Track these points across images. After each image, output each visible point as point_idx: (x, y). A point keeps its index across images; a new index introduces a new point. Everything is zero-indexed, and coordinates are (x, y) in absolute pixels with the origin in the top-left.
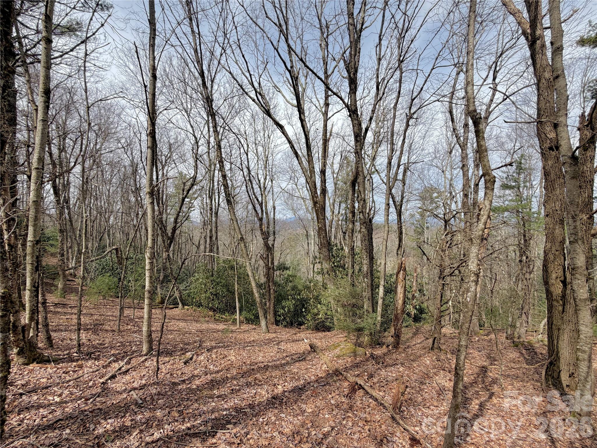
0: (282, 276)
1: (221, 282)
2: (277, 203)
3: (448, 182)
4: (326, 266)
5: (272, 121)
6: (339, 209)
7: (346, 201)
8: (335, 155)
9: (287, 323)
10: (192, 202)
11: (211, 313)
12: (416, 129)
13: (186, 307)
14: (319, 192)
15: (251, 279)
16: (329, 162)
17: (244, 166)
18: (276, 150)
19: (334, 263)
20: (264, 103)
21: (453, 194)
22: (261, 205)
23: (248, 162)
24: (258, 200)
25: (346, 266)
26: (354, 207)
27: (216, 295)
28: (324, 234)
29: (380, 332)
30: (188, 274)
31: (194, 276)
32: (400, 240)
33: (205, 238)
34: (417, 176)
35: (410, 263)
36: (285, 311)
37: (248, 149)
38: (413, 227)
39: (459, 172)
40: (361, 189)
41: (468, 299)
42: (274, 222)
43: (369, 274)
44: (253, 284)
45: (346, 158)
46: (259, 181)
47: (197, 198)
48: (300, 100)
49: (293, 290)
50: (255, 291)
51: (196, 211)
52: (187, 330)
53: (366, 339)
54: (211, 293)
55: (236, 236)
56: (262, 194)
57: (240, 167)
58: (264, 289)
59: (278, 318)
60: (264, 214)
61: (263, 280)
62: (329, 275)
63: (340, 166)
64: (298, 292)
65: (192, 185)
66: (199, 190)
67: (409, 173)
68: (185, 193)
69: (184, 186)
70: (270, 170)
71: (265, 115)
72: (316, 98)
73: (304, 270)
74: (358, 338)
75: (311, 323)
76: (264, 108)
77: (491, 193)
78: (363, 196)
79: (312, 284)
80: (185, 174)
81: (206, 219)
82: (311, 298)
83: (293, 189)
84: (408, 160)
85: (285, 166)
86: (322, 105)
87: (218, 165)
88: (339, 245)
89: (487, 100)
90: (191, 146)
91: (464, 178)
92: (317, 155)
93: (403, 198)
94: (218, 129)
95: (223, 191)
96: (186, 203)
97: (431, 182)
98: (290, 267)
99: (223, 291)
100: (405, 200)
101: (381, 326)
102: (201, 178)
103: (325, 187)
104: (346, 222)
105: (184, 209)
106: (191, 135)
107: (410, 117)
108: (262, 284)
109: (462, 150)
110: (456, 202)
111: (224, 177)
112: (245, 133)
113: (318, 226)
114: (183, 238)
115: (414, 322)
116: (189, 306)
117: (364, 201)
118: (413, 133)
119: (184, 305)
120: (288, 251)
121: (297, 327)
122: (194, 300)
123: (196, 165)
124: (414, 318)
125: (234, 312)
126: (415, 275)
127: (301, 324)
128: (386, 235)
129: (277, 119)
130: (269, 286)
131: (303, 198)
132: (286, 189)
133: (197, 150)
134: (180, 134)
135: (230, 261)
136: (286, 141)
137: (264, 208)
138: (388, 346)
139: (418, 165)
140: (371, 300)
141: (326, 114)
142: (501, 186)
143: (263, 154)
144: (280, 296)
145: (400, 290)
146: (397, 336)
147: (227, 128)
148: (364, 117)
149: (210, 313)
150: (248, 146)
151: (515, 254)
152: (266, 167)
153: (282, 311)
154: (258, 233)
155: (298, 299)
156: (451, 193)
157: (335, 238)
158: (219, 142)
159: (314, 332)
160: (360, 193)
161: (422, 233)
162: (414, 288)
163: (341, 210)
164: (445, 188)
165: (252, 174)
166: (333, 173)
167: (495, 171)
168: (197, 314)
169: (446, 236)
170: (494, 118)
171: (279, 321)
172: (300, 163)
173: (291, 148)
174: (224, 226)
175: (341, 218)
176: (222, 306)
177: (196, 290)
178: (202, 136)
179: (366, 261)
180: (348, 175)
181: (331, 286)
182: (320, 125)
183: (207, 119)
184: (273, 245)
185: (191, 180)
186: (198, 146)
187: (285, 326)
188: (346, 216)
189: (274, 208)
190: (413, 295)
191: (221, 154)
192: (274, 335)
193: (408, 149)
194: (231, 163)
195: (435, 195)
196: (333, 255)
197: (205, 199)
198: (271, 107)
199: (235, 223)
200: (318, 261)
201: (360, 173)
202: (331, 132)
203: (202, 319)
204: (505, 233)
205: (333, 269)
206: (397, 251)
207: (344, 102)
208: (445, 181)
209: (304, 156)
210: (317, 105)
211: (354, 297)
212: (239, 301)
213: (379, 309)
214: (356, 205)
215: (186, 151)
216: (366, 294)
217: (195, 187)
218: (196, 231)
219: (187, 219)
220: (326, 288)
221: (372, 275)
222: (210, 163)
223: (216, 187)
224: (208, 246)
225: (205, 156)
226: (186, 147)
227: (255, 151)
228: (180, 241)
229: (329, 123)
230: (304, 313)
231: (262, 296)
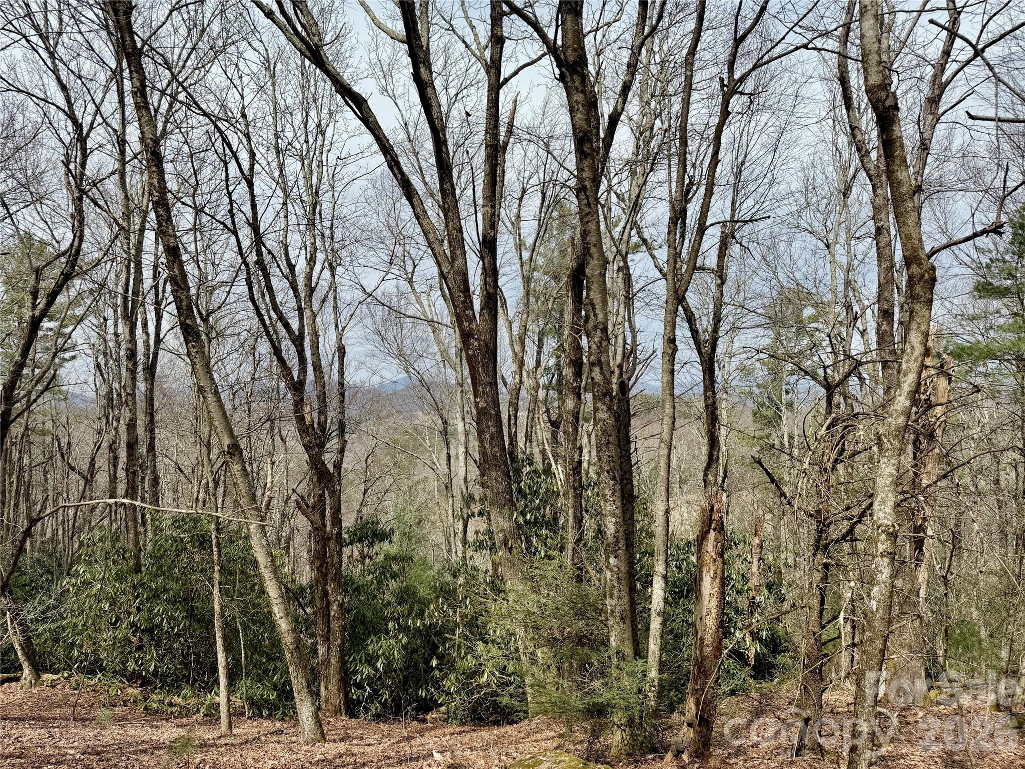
0: (367, 561)
1: (166, 591)
2: (351, 338)
3: (840, 275)
4: (502, 523)
5: (329, 82)
6: (539, 353)
7: (559, 332)
8: (524, 191)
9: (384, 705)
10: (67, 330)
11: (134, 692)
12: (753, 124)
13: (47, 677)
14: (477, 306)
15: (267, 574)
16: (506, 213)
17: (239, 219)
18: (344, 171)
19: (523, 514)
20: (303, 25)
21: (856, 308)
22: (298, 341)
23: (254, 206)
24: (287, 326)
25: (561, 521)
26: (579, 348)
27: (149, 631)
28: (493, 430)
29: (656, 714)
30: (55, 568)
31: (76, 575)
32: (713, 442)
33: (112, 448)
34: (758, 257)
35: (743, 508)
36: (377, 670)
37: (252, 168)
38: (751, 405)
39: (870, 249)
40: (596, 296)
41: (874, 605)
42: (342, 394)
43: (622, 544)
44: (273, 591)
45: (557, 201)
46: (292, 267)
47: (81, 320)
48: (415, 23)
49: (401, 601)
50: (278, 611)
51: (77, 363)
52: (49, 751)
53: (616, 738)
54: (133, 625)
55: (214, 441)
56: (300, 310)
57: (229, 223)
58: (311, 603)
59: (355, 693)
60: (310, 369)
61: (306, 575)
62: (510, 550)
63: (540, 226)
64: (416, 607)
65: (66, 278)
66: (91, 291)
67: (735, 249)
68: (41, 302)
69: (38, 280)
70: (327, 232)
71: (307, 62)
72: (467, 17)
73: (437, 537)
74: (595, 734)
75: (458, 702)
76: (302, 39)
77: (924, 312)
78: (600, 316)
79: (461, 580)
80: (42, 242)
81: (116, 385)
82: (456, 625)
83: (401, 295)
84: (733, 210)
85: (374, 221)
86: (484, 41)
87: (152, 215)
88: (538, 458)
89: (934, 52)
90: (62, 151)
91: (879, 265)
92: (469, 192)
93: (717, 319)
94: (154, 99)
95: (171, 299)
96: (45, 336)
97: (798, 275)
98: (392, 531)
99: (172, 618)
100: (724, 327)
101: (660, 694)
102: (97, 255)
103: (496, 286)
104: (560, 393)
105: (40, 353)
106: (61, 115)
107: (730, 89)
108: (302, 590)
109: (874, 187)
110: (863, 333)
111: (173, 252)
112: (244, 116)
113: (477, 404)
114: (36, 451)
115: (755, 677)
116: (57, 672)
117: (605, 330)
118: (745, 134)
119: (38, 668)
120: (388, 481)
121: (415, 718)
122: (76, 653)
123: (80, 211)
124: (754, 668)
125: (211, 685)
126: (756, 541)
127: (427, 706)
128: (666, 429)
129: (346, 77)
130: (326, 594)
131: (431, 322)
132: (379, 292)
133: (83, 165)
134: (22, 108)
135: (196, 521)
136: (376, 147)
137: (308, 354)
138: (678, 754)
139: (762, 224)
140: (628, 620)
141: (493, 67)
142: (977, 288)
143: (301, 182)
144: (363, 623)
145: (709, 586)
146: (704, 722)
147: (182, 96)
148: (607, 82)
149: (130, 690)
150: (252, 155)
151: (1017, 474)
152: (311, 224)
153: (367, 670)
154: (290, 429)
155: (418, 630)
156: (849, 307)
157: (528, 438)
158: (156, 142)
159: (466, 728)
160: (594, 309)
161: (774, 421)
162: (754, 582)
163: (544, 358)
164: (834, 292)
165: (268, 244)
166: (520, 246)
167: (962, 246)
168: (86, 697)
169: (828, 428)
170: (955, 101)
171: (359, 702)
172: (420, 215)
173: (390, 167)
174: (177, 408)
175: (543, 381)
176: (169, 666)
177: (80, 621)
178: (99, 119)
179: (611, 507)
180: (563, 253)
181: (514, 584)
182: (477, 99)
183: (114, 66)
184: (338, 466)
185: (63, 260)
186: (84, 149)
187: (378, 717)
188: (560, 375)
189: (341, 351)
190: (752, 601)
191: (162, 180)
192: (342, 747)
193: (732, 179)
194: (198, 210)
195: (809, 312)
196: (520, 490)
197: (110, 323)
198: (328, 39)
199: (211, 398)
200: (476, 511)
201: (593, 250)
202: (511, 125)
203: (103, 713)
204: (991, 417)
205: (522, 531)
206: (706, 475)
207: (543, 37)
208: (833, 271)
209: (432, 195)
210: (470, 39)
211: (580, 614)
212: (227, 649)
213: (654, 647)
214: (584, 342)
215: (43, 167)
216: (614, 602)
217: (77, 282)
218: (82, 427)
219: (47, 388)
220: (501, 591)
221: (630, 546)
222: (127, 206)
223: (148, 282)
224: (121, 474)
225: (111, 186)
226: (44, 153)
227: (277, 174)
228: (26, 461)
229: (505, 97)
230: (437, 672)
231: (301, 625)
